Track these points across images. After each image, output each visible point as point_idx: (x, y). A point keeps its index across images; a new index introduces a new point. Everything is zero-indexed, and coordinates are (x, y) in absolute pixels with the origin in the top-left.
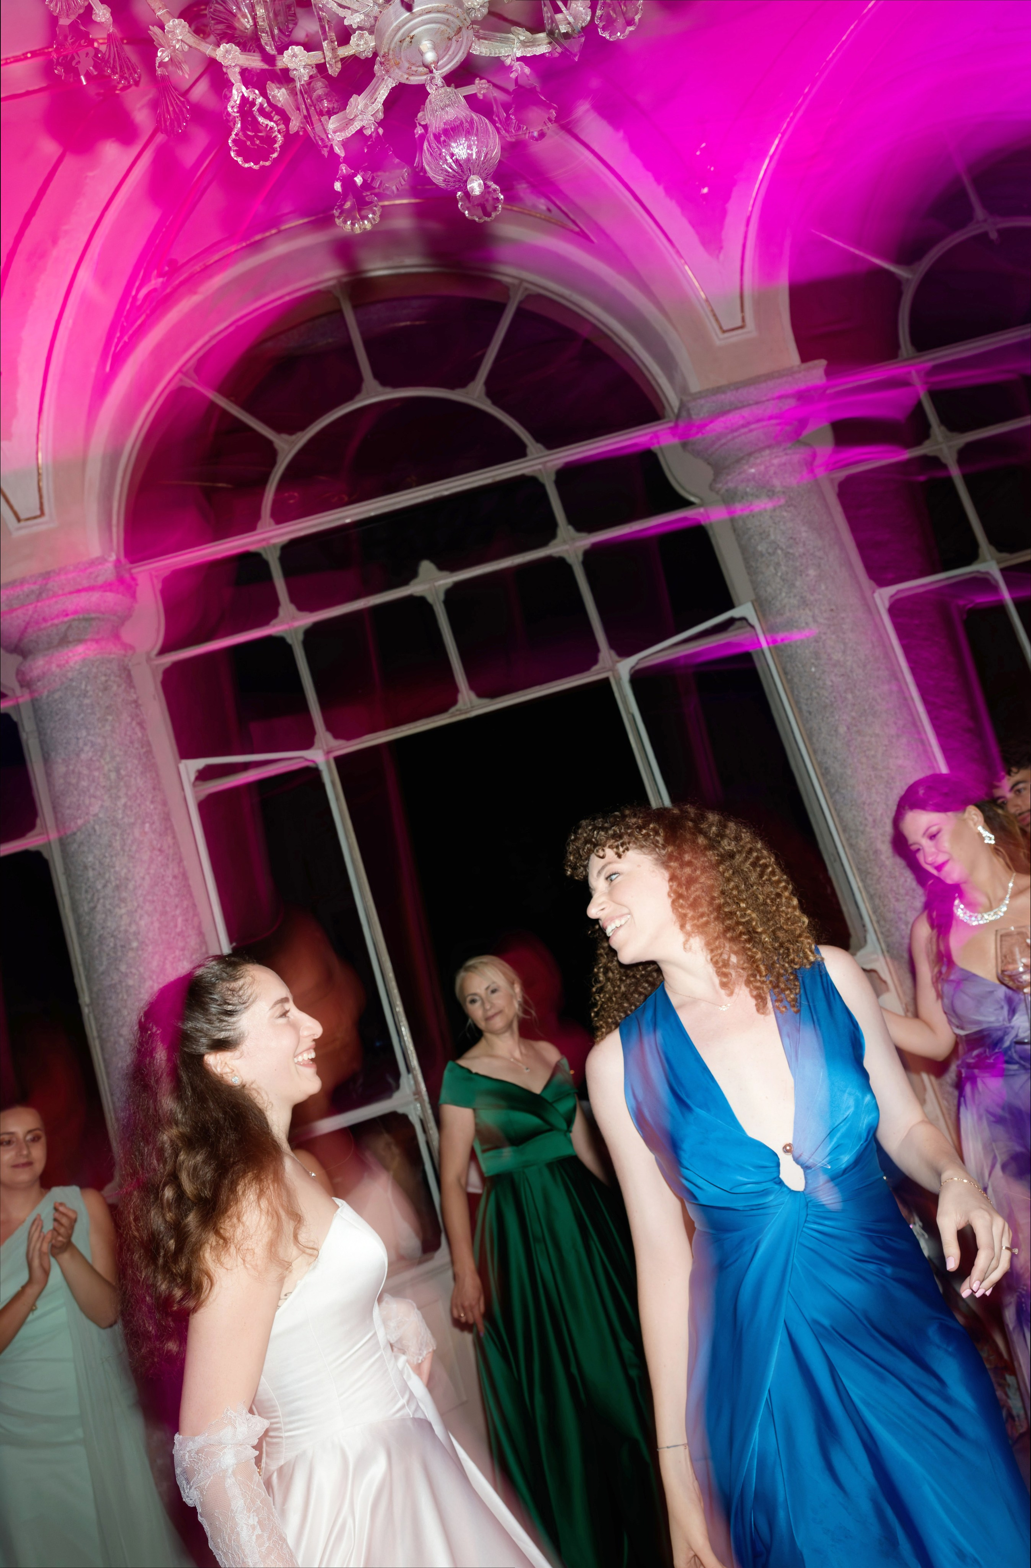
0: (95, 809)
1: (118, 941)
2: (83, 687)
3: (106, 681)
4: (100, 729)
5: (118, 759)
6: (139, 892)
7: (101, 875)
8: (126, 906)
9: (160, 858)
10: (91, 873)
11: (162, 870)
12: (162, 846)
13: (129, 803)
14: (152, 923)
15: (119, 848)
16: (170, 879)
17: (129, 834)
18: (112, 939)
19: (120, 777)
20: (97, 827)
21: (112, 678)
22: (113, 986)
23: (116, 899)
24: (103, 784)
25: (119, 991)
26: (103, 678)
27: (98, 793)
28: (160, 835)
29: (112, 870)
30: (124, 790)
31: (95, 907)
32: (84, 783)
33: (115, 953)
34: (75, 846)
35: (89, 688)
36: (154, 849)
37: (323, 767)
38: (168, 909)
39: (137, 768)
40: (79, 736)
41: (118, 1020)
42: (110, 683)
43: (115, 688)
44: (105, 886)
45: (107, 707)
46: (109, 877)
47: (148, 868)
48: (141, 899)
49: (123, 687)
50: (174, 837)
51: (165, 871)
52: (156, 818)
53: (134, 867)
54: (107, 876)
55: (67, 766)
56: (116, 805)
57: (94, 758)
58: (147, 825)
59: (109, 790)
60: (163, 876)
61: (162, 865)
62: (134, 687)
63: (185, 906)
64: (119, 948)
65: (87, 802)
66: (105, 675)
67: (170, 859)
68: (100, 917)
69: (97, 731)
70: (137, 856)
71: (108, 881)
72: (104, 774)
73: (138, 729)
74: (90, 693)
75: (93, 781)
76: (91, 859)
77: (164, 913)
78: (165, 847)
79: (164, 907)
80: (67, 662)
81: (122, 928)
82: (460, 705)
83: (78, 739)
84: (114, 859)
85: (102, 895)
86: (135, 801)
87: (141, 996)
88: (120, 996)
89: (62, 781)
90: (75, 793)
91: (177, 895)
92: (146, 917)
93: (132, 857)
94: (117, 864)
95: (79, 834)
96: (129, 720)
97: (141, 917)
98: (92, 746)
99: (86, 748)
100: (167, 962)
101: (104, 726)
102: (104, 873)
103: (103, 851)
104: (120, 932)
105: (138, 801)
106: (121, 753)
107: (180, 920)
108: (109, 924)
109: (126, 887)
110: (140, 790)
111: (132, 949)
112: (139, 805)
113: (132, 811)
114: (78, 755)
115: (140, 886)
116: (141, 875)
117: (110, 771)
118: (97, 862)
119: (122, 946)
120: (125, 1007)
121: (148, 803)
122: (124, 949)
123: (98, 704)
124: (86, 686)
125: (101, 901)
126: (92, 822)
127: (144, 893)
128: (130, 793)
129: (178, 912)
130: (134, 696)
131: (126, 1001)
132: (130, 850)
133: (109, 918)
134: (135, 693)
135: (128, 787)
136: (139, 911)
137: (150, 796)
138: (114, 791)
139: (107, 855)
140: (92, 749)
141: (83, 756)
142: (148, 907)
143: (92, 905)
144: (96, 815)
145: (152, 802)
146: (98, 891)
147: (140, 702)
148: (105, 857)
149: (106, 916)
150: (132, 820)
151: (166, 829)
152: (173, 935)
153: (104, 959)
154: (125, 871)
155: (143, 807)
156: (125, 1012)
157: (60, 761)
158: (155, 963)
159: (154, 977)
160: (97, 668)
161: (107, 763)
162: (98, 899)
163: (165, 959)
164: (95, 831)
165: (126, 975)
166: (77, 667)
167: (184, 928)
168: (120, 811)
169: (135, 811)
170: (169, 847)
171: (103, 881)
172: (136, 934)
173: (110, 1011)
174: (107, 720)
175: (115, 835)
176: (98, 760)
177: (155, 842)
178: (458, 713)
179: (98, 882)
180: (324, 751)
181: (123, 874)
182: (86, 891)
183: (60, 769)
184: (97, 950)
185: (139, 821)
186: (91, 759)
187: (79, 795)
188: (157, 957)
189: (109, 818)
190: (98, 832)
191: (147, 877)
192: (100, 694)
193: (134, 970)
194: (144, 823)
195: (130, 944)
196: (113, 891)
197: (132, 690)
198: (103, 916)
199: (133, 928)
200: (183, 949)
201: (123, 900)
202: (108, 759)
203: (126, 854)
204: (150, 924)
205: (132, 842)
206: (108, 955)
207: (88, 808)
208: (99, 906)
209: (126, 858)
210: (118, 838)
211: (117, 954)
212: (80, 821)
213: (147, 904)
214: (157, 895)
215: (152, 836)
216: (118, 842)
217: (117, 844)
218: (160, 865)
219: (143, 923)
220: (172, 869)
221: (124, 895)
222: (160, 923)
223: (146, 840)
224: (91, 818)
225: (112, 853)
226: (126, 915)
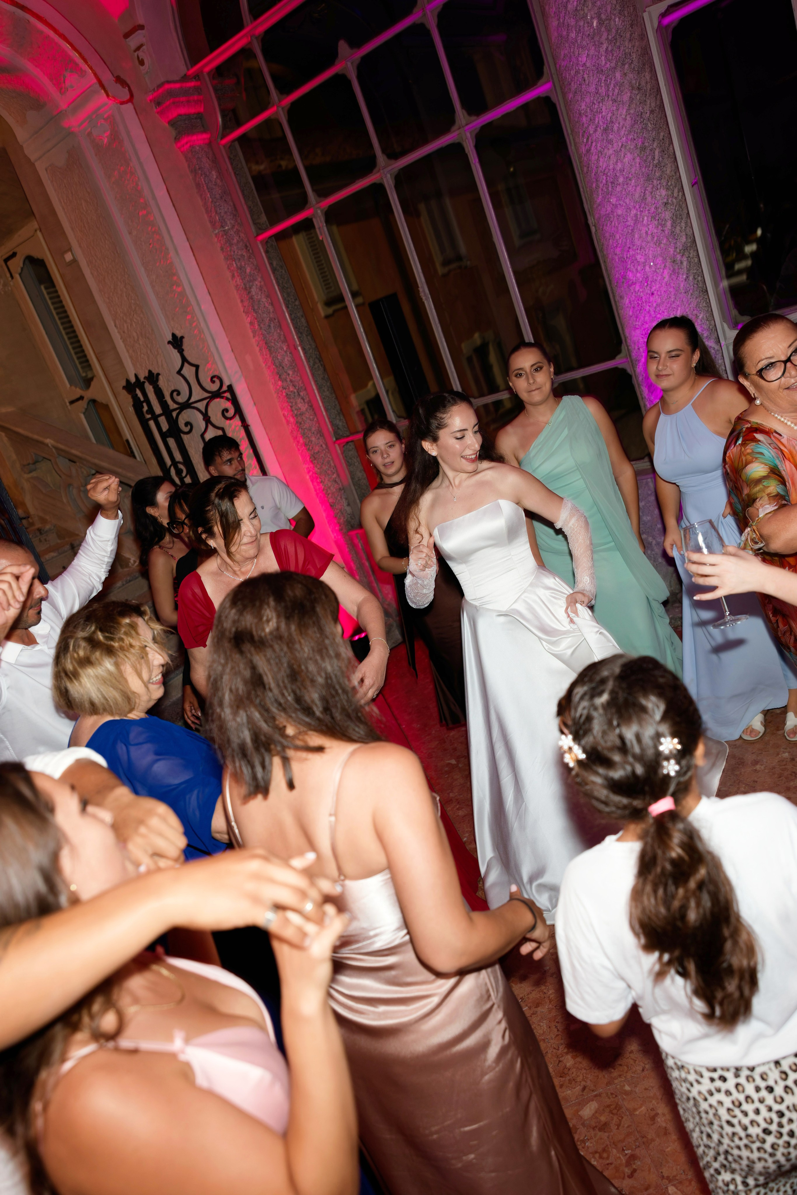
0: (583, 59)
1: (609, 178)
6: (623, 133)
7: (592, 120)
8: (613, 147)
9: (638, 97)
10: (584, 119)
11: (641, 108)
12: (640, 84)
13: (610, 48)
14: (634, 159)
15: (604, 94)
17: (611, 79)
18: (604, 177)
19: (601, 23)
20: (586, 76)
22: (607, 215)
23: (605, 141)
24: (588, 33)
25: (612, 219)
27: (584, 43)
29: (600, 116)
30: (605, 34)
31: (590, 150)
32: (573, 35)
33: (607, 188)
34: (571, 95)
36: (633, 88)
38: (647, 144)
39: (615, 9)
41: (613, 242)
44: (596, 131)
46: (598, 123)
47: (628, 110)
48: (624, 139)
51: (643, 109)
53: (618, 110)
55: (558, 20)
56: (599, 52)
58: (627, 66)
59: (593, 38)
60: (642, 114)
61: (640, 103)
63: (661, 137)
64: (610, 184)
65: (576, 53)
68: (594, 158)
70: (619, 99)
71: (598, 126)
75: (580, 31)
76: (583, 107)
77: (643, 149)
78: (643, 83)
79: (643, 143)
81: (611, 167)
84: (601, 105)
85: (594, 138)
86: (615, 44)
87: (629, 223)
88: (613, 224)
89: (556, 34)
90: (567, 45)
91: (653, 130)
92: (629, 154)
93: (614, 101)
94: (604, 109)
95: (572, 84)
97: (625, 156)
100: (647, 192)
102: (595, 119)
103: (592, 98)
104: (609, 170)
105: (618, 44)
108: (601, 164)
109: (612, 130)
110: (620, 31)
112: (619, 47)
113: (613, 55)
114: (566, 7)
115: (623, 127)
116: (624, 117)
117: (592, 18)
118: (588, 109)
119: (612, 183)
120: (617, 232)
121: (627, 43)
122: (613, 185)
125: (594, 144)
126: (581, 72)
127: (626, 133)
128: (610, 37)
131: (617, 227)
132: (613, 94)
133: (601, 159)
135: (609, 31)
136: (623, 149)
137: (628, 35)
138: (597, 38)
139: (595, 102)
141: (570, 7)
142: (631, 145)
143: (587, 147)
144: (584, 65)
146: (590, 135)
148: (593, 103)
150: (614, 64)
151: (644, 65)
152: (651, 168)
153: (600, 192)
154: (610, 115)
155: (622, 48)
156: (617, 237)
157: (553, 15)
158: (637, 195)
159: (637, 207)
161: (590, 10)
162: (592, 143)
163: (645, 190)
164: (585, 80)
165: (616, 206)
167: (661, 159)
168: (603, 57)
169: (615, 54)
171: (594, 126)
173: (607, 235)
175: (600, 81)
176: (583, 10)
177: (634, 82)
179: (590, 128)
181: (608, 118)
182: (583, 136)
183: (554, 23)
184: (594, 185)
185: (620, 64)
187: (570, 47)
188: (638, 188)
189: (594, 66)
190: (587, 82)
193: (621, 202)
194: (623, 64)
196: (602, 135)
198: (597, 157)
199: (620, 166)
200: (660, 178)
201: (610, 142)
203: (610, 99)
204: (632, 160)
205: (614, 86)
206: (602, 190)
207: (578, 60)
208: (592, 149)
209: (611, 103)
210: (603, 84)
211: (608, 190)
212: (573, 73)
213: (629, 143)
214: (637, 133)
215: (631, 76)
216: (603, 88)
217: (602, 91)
218: (638, 103)
219: (626, 160)
220: (650, 104)
221: (611, 137)
222: (641, 158)
223: (626, 82)
224: (581, 68)
225: (599, 100)
226: (613, 155)
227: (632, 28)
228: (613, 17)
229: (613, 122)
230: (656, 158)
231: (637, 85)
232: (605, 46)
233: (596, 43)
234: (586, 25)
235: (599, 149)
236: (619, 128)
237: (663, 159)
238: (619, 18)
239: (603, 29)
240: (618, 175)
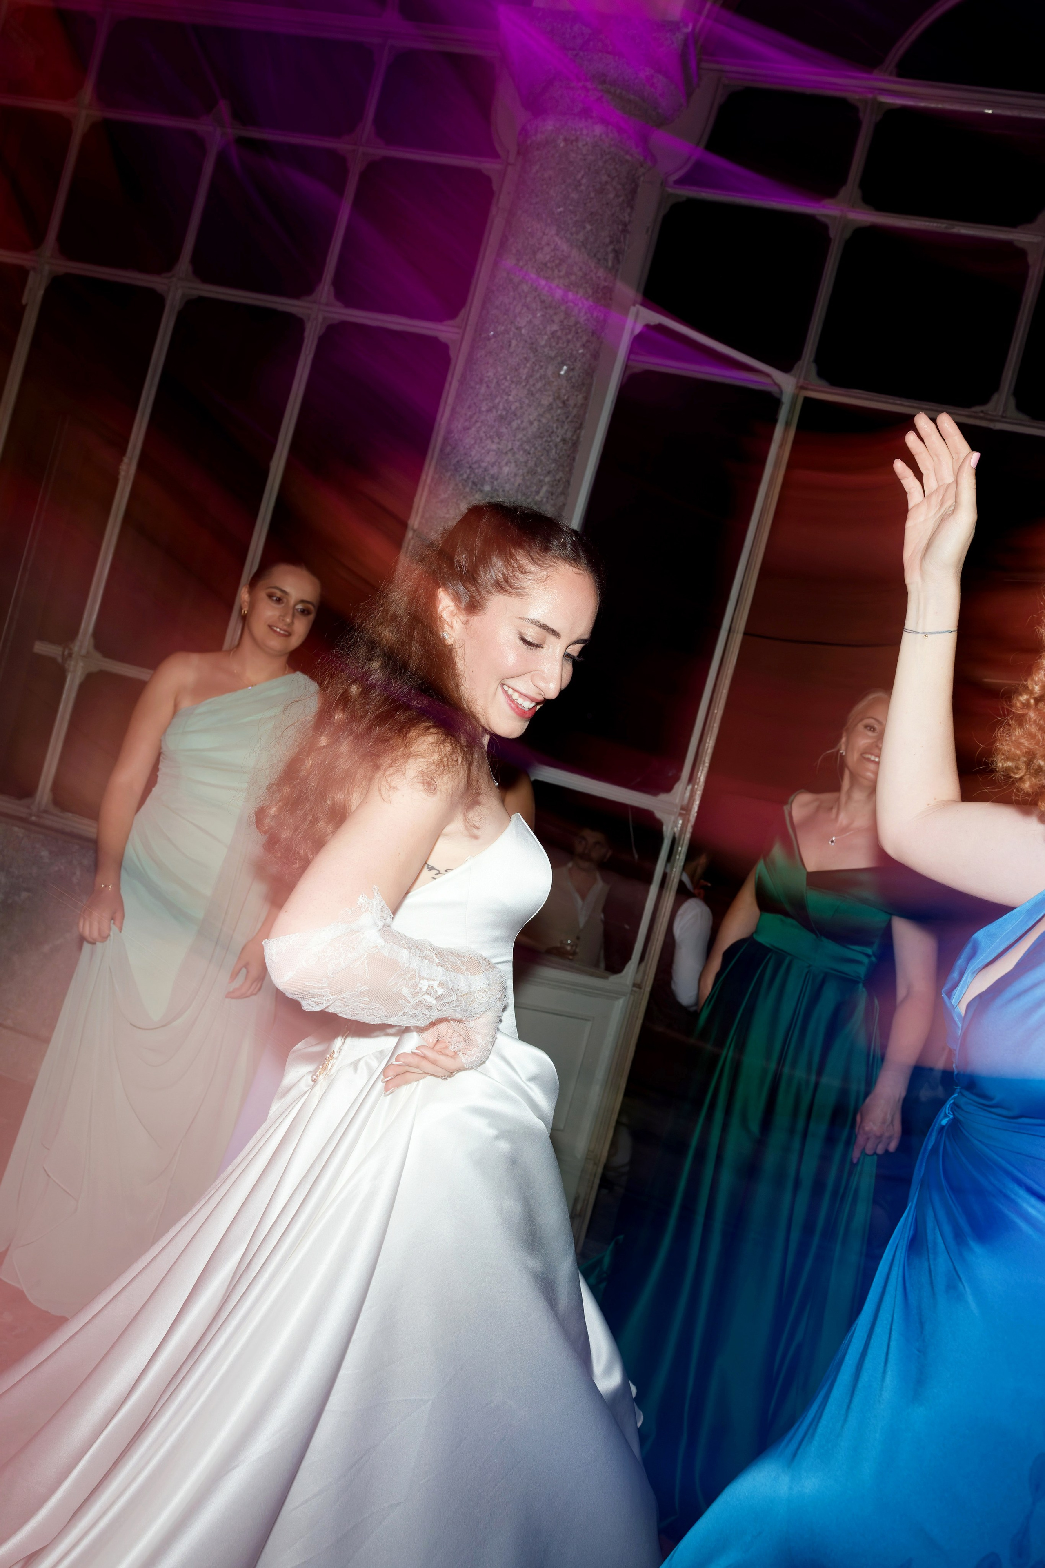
0: (522, 322)
1: (472, 476)
2: (579, 176)
3: (606, 183)
4: (572, 234)
5: (573, 278)
6: (520, 436)
7: (491, 396)
8: (499, 443)
9: (559, 411)
10: (483, 390)
11: (555, 425)
12: (568, 400)
13: (559, 334)
14: (516, 475)
15: (524, 377)
16: (558, 440)
17: (541, 367)
18: (468, 471)
20: (514, 343)
21: (614, 183)
23: (494, 429)
24: (543, 298)
26: (605, 178)
27: (534, 306)
28: (573, 387)
29: (505, 397)
30: (562, 316)
31: (469, 429)
32: (525, 288)
33: (464, 486)
34: (483, 353)
35: (584, 181)
36: (559, 397)
37: (786, 400)
38: (539, 470)
39: (587, 299)
40: (547, 231)
42: (609, 187)
43: (611, 196)
44: (489, 410)
45: (592, 213)
46: (499, 403)
47: (542, 415)
48: (518, 443)
49: (621, 199)
50: (586, 398)
51: (557, 428)
52: (578, 365)
53: (529, 406)
54: (497, 401)
55: (518, 260)
56: (545, 328)
57: (549, 265)
58: (565, 368)
59: (546, 308)
60: (553, 432)
61: (558, 420)
62: (632, 208)
63: (558, 477)
64: (470, 484)
65: (518, 310)
66: (609, 175)
67: (569, 419)
68: (468, 441)
69: (568, 235)
70: (537, 395)
71: (495, 407)
72: (550, 287)
73: (611, 256)
74: (583, 188)
75: (536, 289)
76: (490, 374)
78: (571, 402)
79: (536, 465)
80: (577, 140)
81: (484, 465)
82: (989, 407)
83: (544, 234)
84: (513, 386)
85: (483, 418)
86: (567, 334)
89: (505, 275)
90: (512, 294)
91: (555, 461)
92: (513, 465)
93: (531, 393)
94: (514, 392)
95: (493, 340)
96: (607, 240)
97: (507, 464)
98: (554, 250)
99: (547, 249)
101: (577, 233)
102: (496, 397)
103: (507, 371)
104: (480, 466)
105: (570, 337)
106: (580, 274)
107: (545, 489)
108: (473, 453)
109: (509, 424)
110: (578, 326)
111: (482, 491)
112: (568, 341)
113: (557, 343)
114: (534, 253)
115: (524, 429)
116: (531, 418)
117: (558, 286)
118: (495, 381)
119: (474, 483)
121: (578, 344)
122: (474, 487)
123: (585, 204)
124: (583, 177)
125: (478, 424)
126: (511, 334)
127: (525, 439)
128: (565, 322)
129: (547, 479)
130: (627, 219)
132: (534, 385)
133: (476, 447)
134: (630, 215)
135: (567, 315)
136: (510, 455)
137: (584, 339)
138: (551, 311)
139: (508, 378)
140: (553, 254)
141: (539, 256)
142: (521, 457)
143: (467, 424)
144: (519, 329)
145: (583, 346)
146: (480, 412)
147: (629, 228)
148: (505, 378)
149: (475, 443)
150: (553, 354)
151: (583, 384)
154: (517, 404)
155: (571, 346)
157: (514, 251)
160: (605, 162)
161: (559, 277)
162: (476, 421)
164: (510, 345)
166: (584, 152)
167: (545, 500)
168: (546, 337)
169: (560, 345)
170: (575, 405)
171: (491, 405)
172: (494, 478)
174: (584, 228)
175: (527, 359)
177: (563, 391)
178: (981, 415)
179: (484, 403)
180: (798, 382)
181: (513, 408)
182: (469, 407)
183: (510, 261)
185: (559, 359)
186: (545, 264)
187: (514, 298)
189: (530, 338)
190: (512, 350)
191: (536, 424)
192: (592, 195)
194: (564, 363)
195: (482, 485)
196: (495, 421)
197: (629, 210)
198: (472, 442)
199: (494, 471)
201: (499, 435)
202: (562, 273)
203: (527, 387)
204: (512, 475)
205: (540, 377)
206: (456, 485)
207: (515, 317)
208: (473, 429)
209: (526, 392)
210: (528, 365)
211: (464, 489)
212: (501, 328)
213: (521, 452)
214: (536, 448)
215: (565, 383)
216: (526, 370)
217: (524, 372)
218: (555, 418)
219: (506, 470)
220: (567, 431)
221: (504, 430)
222: (524, 480)
223: (555, 383)
224: (513, 329)
225: (514, 379)
226: (494, 453)
227: (593, 336)
228: (580, 305)
229: (515, 415)
230: (542, 494)
231: (566, 398)
232: (555, 327)
233: (548, 316)
234: (546, 288)
235: (482, 434)
236: (518, 428)
237: (547, 501)
238: (586, 313)
239: (563, 308)
240: (487, 478)
